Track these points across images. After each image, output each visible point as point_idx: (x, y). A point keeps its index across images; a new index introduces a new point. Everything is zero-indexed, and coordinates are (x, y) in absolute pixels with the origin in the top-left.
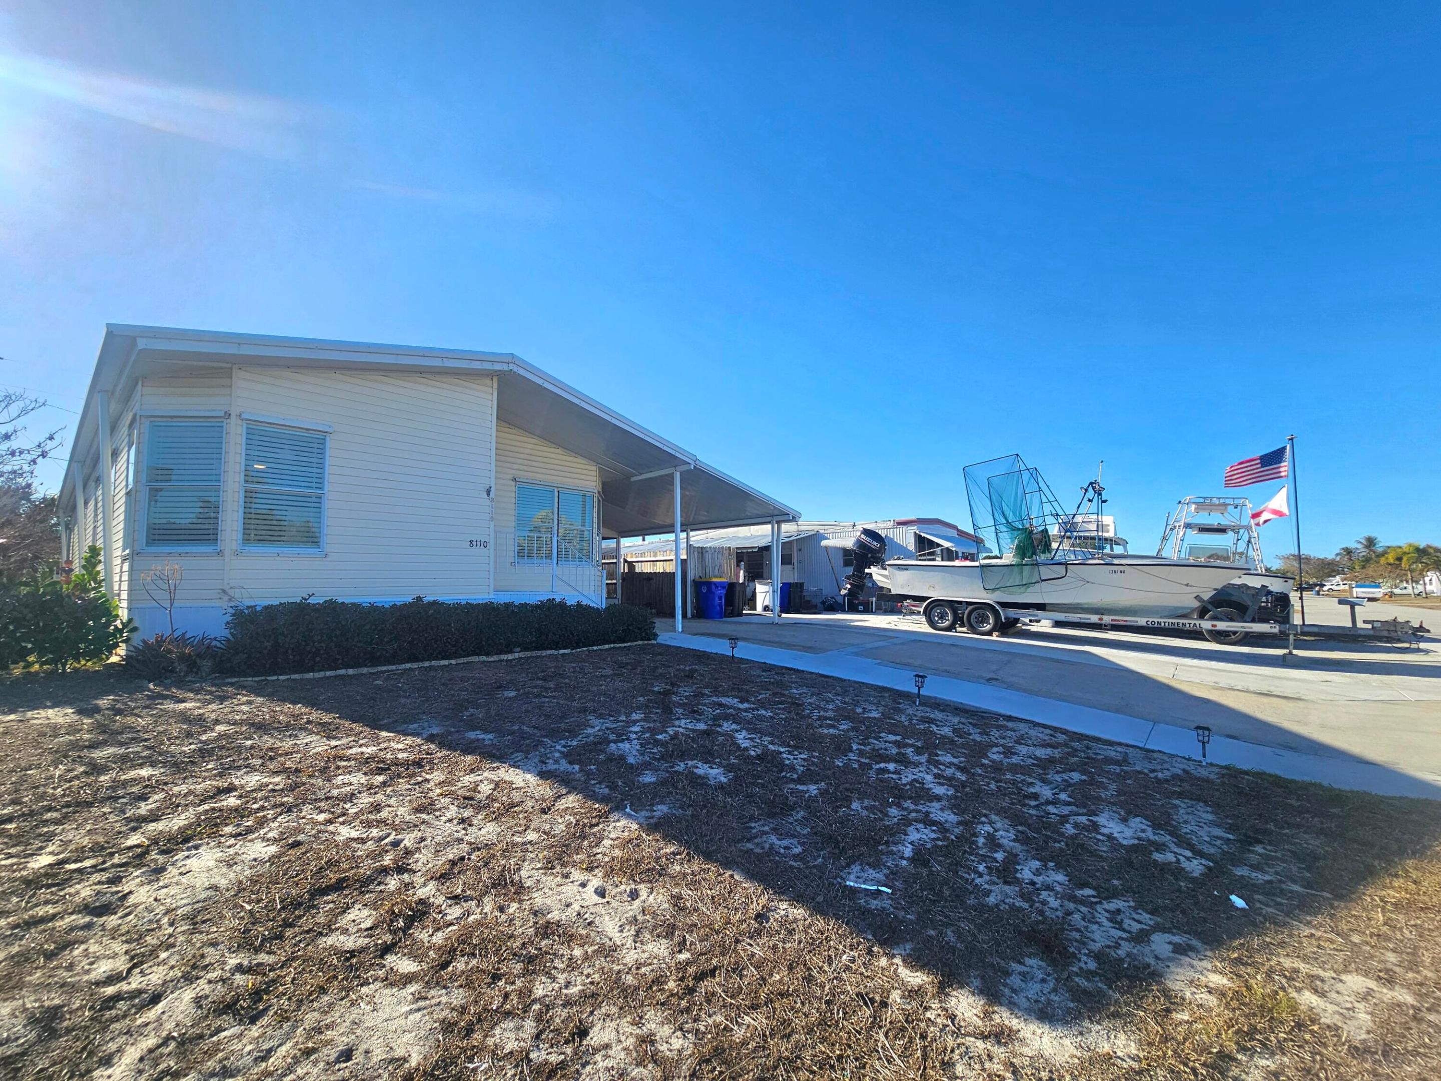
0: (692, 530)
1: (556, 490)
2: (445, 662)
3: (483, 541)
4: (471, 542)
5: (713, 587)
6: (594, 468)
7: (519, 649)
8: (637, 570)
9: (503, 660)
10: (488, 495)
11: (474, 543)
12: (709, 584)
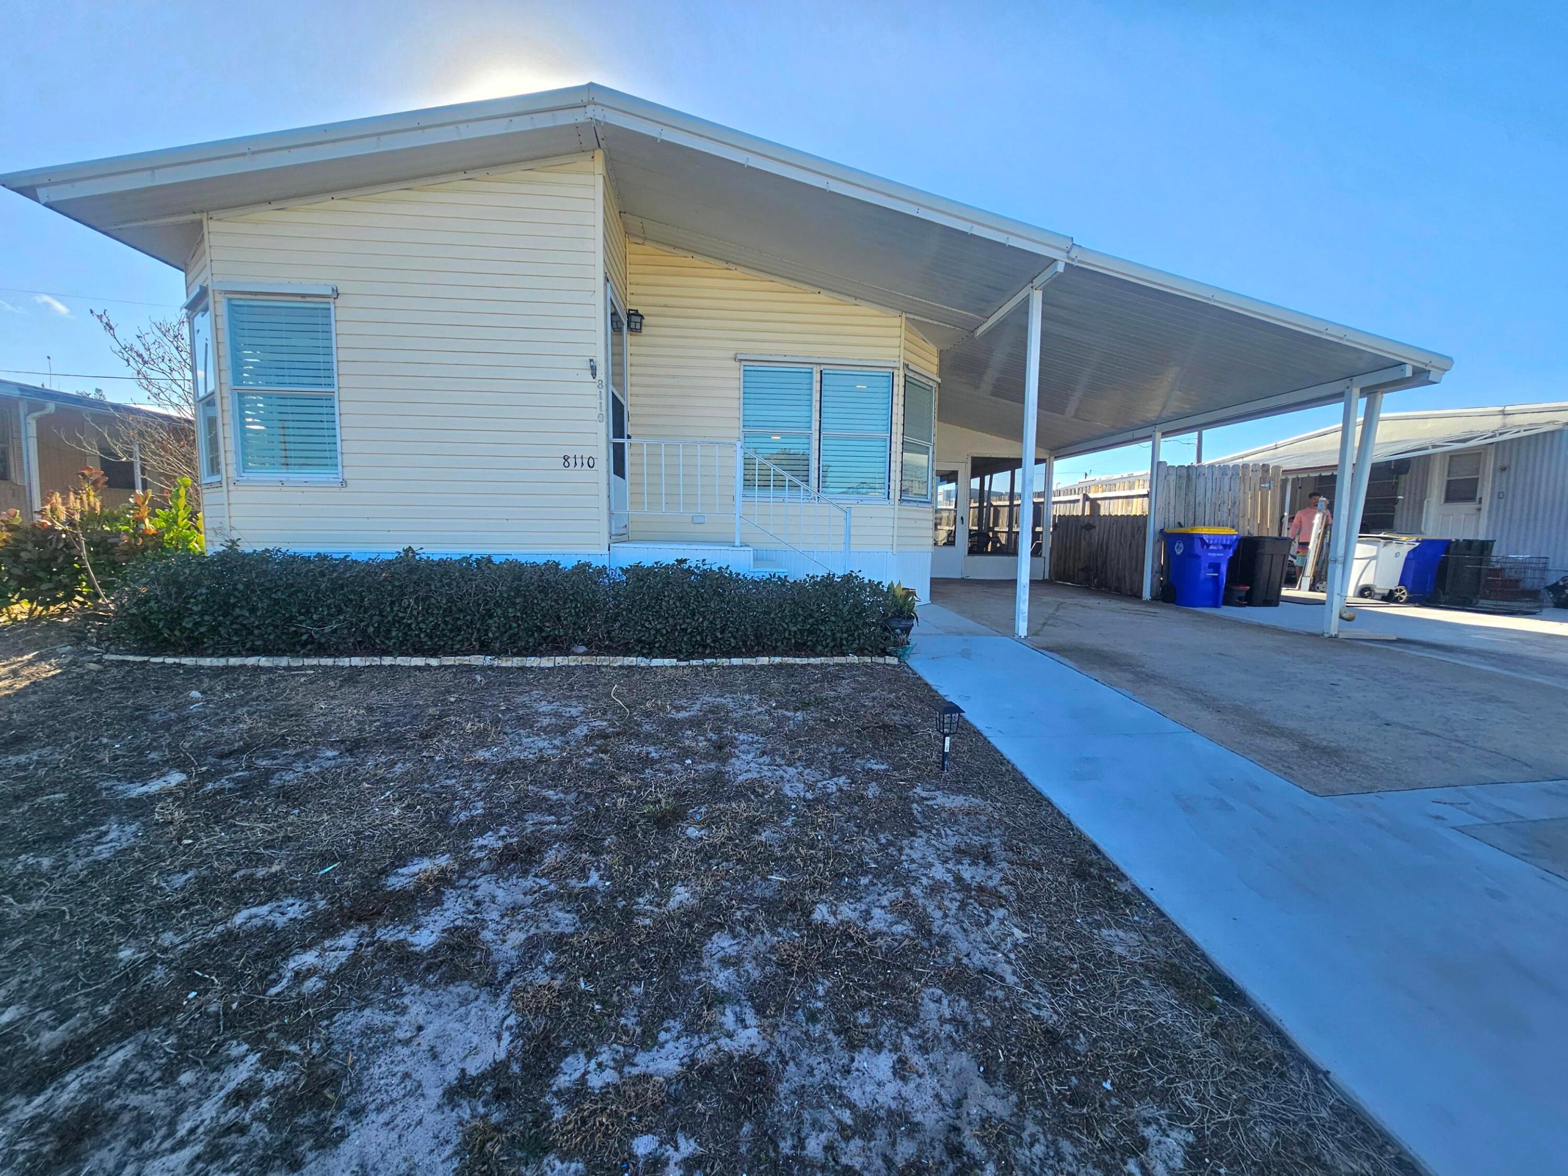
0: (1165, 434)
1: (816, 369)
2: (419, 661)
3: (586, 456)
4: (566, 458)
5: (1198, 544)
6: (897, 321)
7: (582, 649)
8: (1102, 513)
9: (531, 669)
10: (594, 375)
11: (572, 461)
12: (1189, 539)
